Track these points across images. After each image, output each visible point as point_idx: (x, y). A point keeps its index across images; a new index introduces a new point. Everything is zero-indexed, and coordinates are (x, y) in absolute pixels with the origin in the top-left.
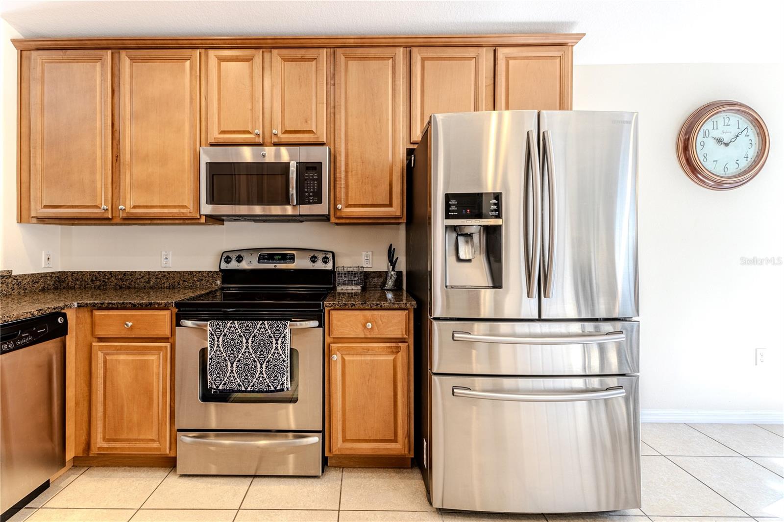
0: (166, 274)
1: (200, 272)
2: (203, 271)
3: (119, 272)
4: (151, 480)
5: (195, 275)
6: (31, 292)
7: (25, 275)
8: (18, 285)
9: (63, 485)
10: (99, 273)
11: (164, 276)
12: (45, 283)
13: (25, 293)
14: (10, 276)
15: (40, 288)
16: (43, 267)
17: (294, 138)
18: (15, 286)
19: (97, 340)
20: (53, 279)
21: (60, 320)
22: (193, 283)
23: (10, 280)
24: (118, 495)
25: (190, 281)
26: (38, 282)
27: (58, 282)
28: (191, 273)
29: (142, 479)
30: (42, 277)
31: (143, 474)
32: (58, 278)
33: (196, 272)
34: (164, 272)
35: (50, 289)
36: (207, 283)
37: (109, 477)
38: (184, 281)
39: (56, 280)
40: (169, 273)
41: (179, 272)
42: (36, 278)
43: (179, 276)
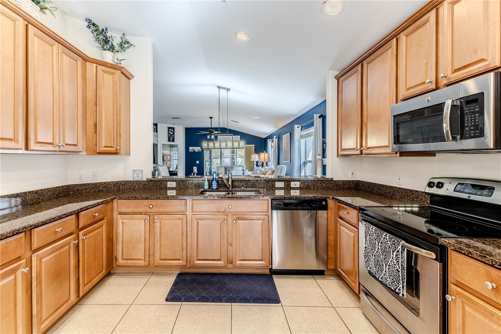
0: (398, 189)
1: (417, 191)
2: (419, 191)
3: (378, 184)
4: (352, 302)
5: (414, 193)
6: (342, 189)
7: (339, 181)
8: (336, 185)
9: (328, 278)
10: (371, 183)
11: (397, 190)
12: (350, 185)
13: (339, 189)
14: (332, 180)
15: (347, 188)
16: (350, 177)
17: (462, 74)
18: (335, 185)
19: (339, 217)
20: (354, 184)
21: (324, 203)
22: (412, 198)
23: (333, 182)
24: (335, 296)
25: (411, 197)
26: (346, 185)
27: (357, 185)
28: (411, 191)
29: (350, 299)
30: (348, 182)
31: (353, 298)
32: (357, 184)
33: (414, 191)
34: (397, 187)
35: (352, 189)
36: (421, 201)
37: (342, 288)
38: (408, 196)
39: (356, 185)
40: (400, 188)
41: (405, 189)
42: (345, 183)
43: (404, 192)
